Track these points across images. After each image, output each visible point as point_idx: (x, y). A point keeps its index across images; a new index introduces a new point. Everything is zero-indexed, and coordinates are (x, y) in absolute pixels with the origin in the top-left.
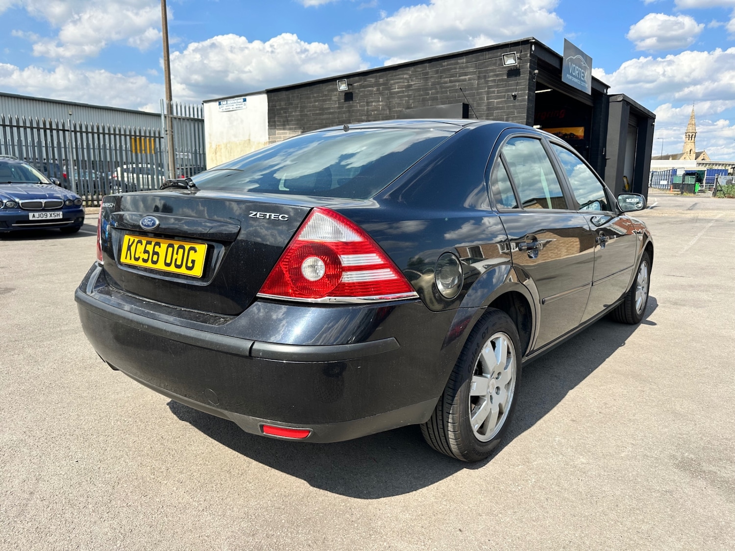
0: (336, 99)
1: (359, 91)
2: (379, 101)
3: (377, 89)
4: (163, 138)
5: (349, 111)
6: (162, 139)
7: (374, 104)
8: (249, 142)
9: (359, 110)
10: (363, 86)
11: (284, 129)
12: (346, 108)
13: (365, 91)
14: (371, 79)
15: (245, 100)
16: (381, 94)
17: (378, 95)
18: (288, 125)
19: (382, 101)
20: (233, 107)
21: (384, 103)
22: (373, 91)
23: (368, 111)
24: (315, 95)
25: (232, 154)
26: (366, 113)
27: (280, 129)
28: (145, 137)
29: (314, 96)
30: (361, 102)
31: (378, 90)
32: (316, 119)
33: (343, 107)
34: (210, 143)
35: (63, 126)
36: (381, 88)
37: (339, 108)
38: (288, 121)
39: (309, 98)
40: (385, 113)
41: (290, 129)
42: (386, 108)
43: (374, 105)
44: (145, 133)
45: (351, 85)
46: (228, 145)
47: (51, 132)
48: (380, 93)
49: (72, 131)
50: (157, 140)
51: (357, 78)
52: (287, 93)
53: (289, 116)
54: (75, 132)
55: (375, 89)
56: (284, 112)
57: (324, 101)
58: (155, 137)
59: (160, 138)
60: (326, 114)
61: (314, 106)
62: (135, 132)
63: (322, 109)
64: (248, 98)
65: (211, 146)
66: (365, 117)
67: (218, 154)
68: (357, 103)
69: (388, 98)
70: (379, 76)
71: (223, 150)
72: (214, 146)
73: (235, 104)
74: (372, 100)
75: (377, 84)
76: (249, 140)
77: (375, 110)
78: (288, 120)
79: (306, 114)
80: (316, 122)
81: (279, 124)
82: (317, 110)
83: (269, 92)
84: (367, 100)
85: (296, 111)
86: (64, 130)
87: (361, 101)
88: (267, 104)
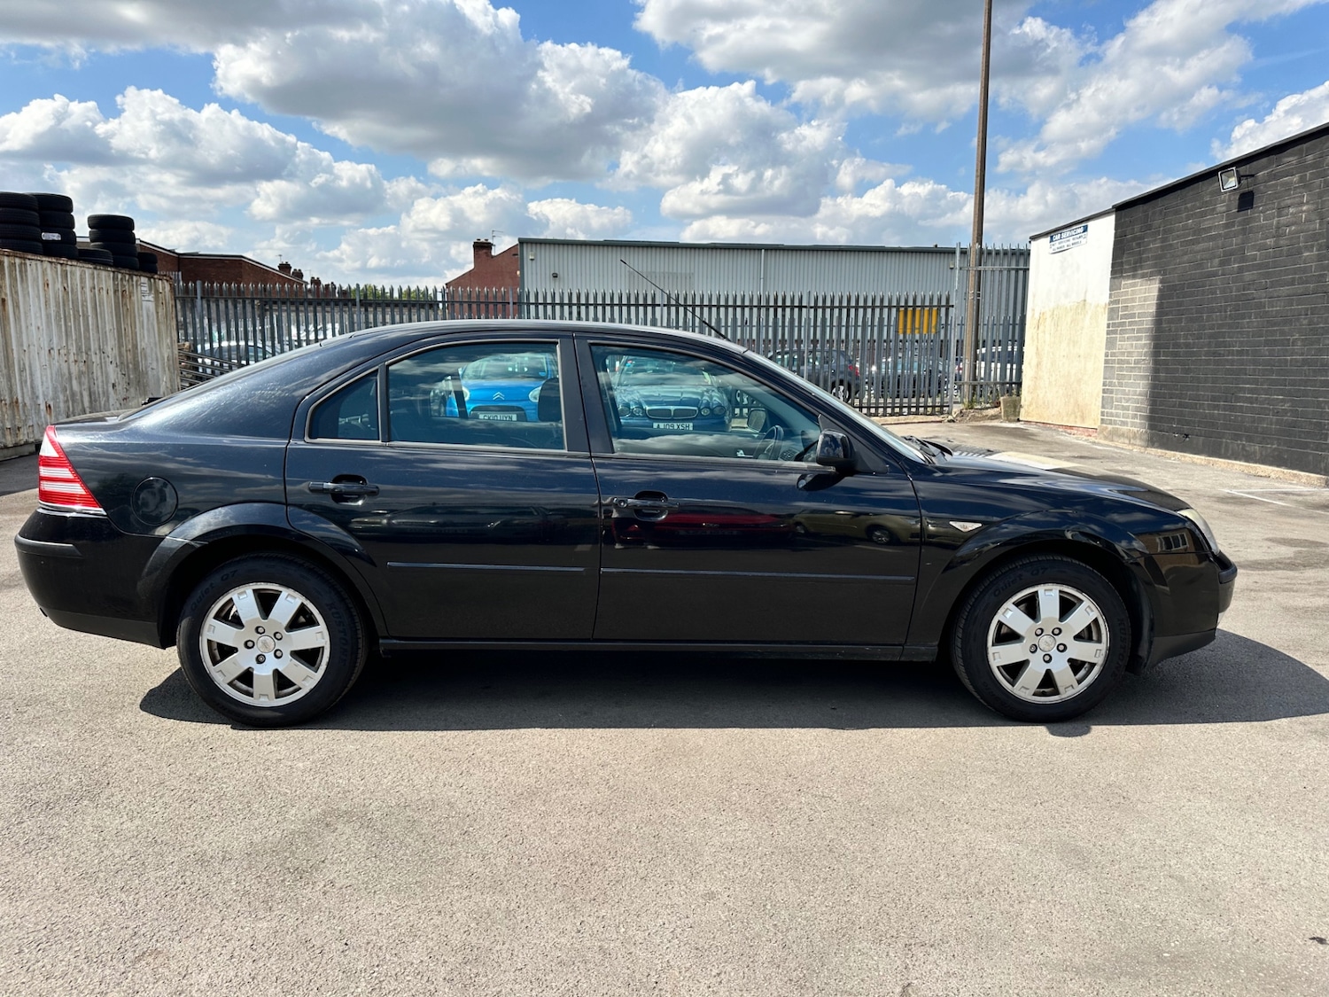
0: (1224, 209)
1: (1265, 186)
2: (1302, 204)
3: (1301, 177)
4: (953, 306)
5: (1244, 231)
6: (951, 309)
7: (1291, 210)
8: (1084, 305)
9: (1262, 227)
10: (1275, 175)
11: (1134, 277)
12: (1240, 224)
13: (1276, 185)
14: (1291, 159)
15: (1086, 229)
16: (1307, 186)
17: (1302, 190)
18: (1141, 268)
19: (1307, 203)
20: (1068, 243)
21: (1311, 207)
22: (1291, 183)
23: (1278, 228)
24: (1189, 205)
25: (1059, 328)
26: (1274, 231)
27: (1128, 277)
28: (923, 307)
29: (1186, 208)
30: (1268, 210)
31: (1302, 179)
32: (1186, 254)
33: (1233, 224)
34: (1033, 310)
35: (801, 301)
36: (1308, 174)
37: (1226, 226)
38: (1141, 261)
39: (1177, 212)
40: (1312, 227)
41: (1143, 276)
42: (1313, 217)
43: (1292, 214)
44: (923, 300)
45: (1253, 176)
46: (1055, 313)
47: (784, 310)
48: (1304, 187)
49: (811, 307)
50: (943, 310)
51: (1264, 160)
52: (1145, 207)
53: (1144, 251)
54: (816, 308)
55: (1296, 178)
56: (1137, 244)
57: (1203, 214)
58: (939, 306)
59: (948, 307)
60: (1204, 240)
61: (1185, 227)
62: (906, 301)
63: (1198, 231)
64: (1091, 224)
65: (1033, 315)
66: (1272, 240)
67: (1041, 328)
68: (1261, 212)
69: (1320, 196)
70: (1307, 149)
71: (1049, 320)
72: (1037, 316)
73: (1071, 238)
74: (1289, 202)
75: (1302, 168)
76: (1085, 301)
77: (1293, 224)
78: (1141, 258)
79: (1171, 245)
80: (1186, 258)
81: (1127, 267)
82: (1188, 235)
83: (1120, 209)
84: (1279, 203)
85: (1155, 240)
86: (800, 307)
87: (1268, 207)
88: (1114, 231)
